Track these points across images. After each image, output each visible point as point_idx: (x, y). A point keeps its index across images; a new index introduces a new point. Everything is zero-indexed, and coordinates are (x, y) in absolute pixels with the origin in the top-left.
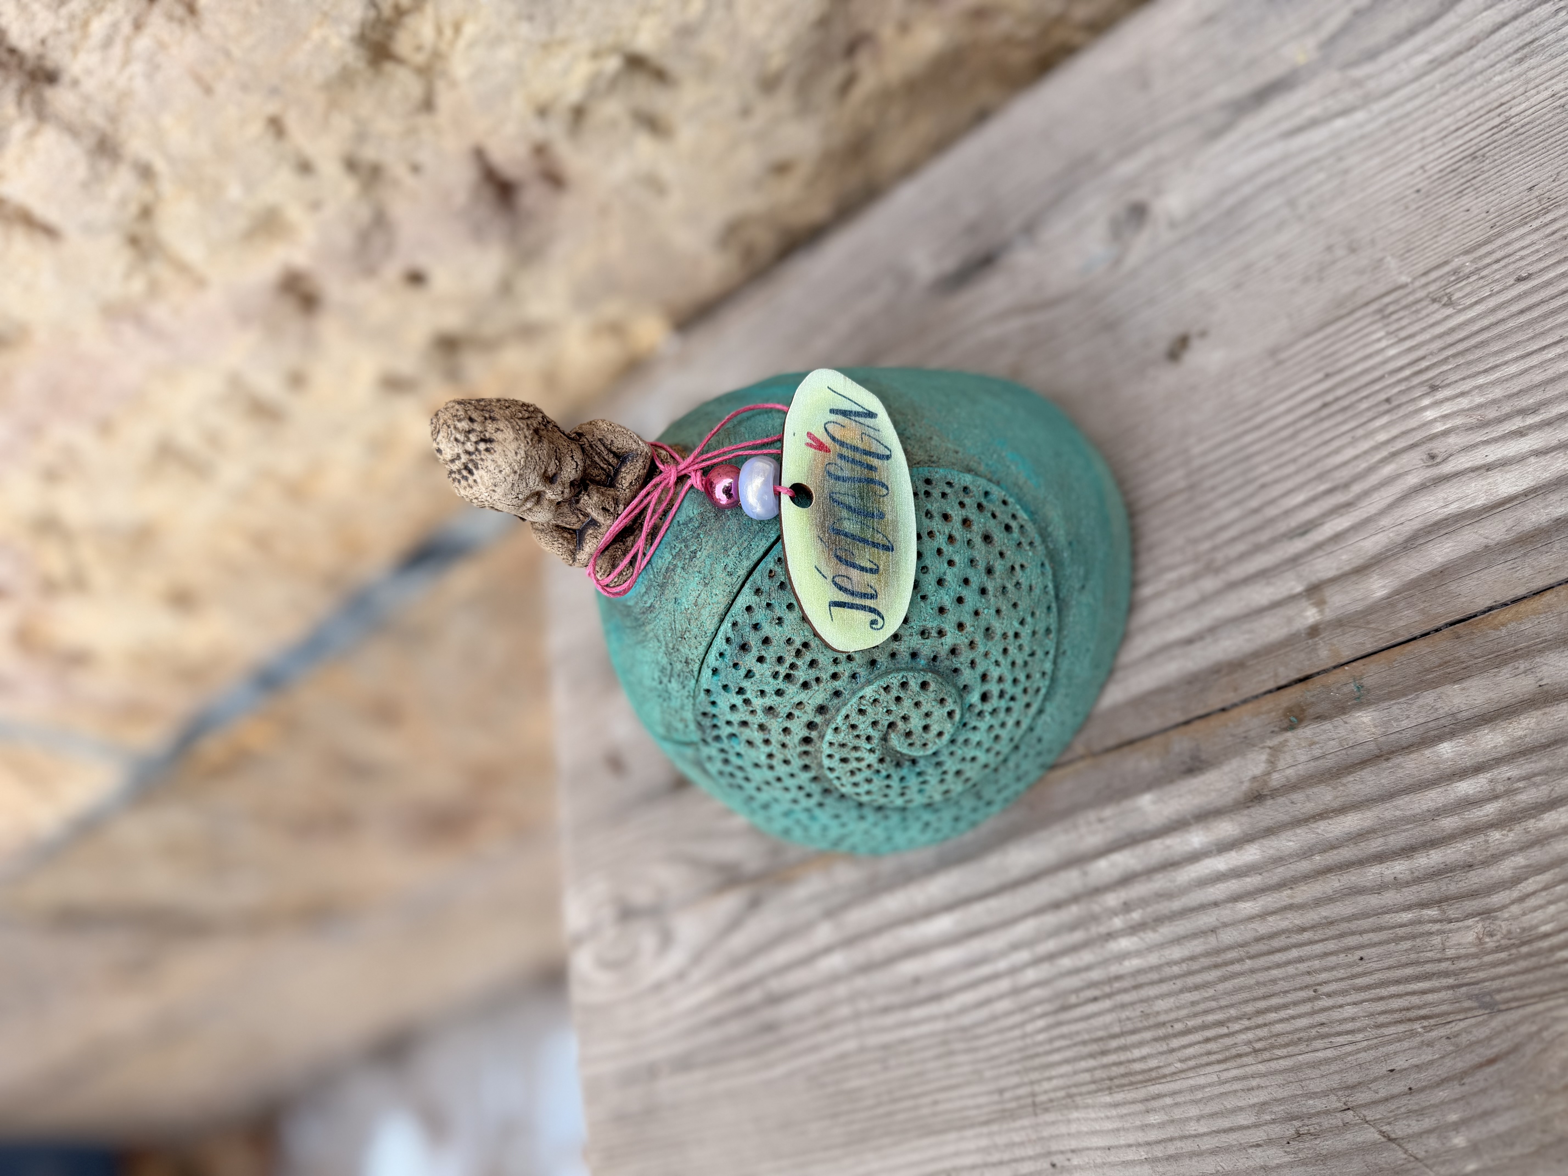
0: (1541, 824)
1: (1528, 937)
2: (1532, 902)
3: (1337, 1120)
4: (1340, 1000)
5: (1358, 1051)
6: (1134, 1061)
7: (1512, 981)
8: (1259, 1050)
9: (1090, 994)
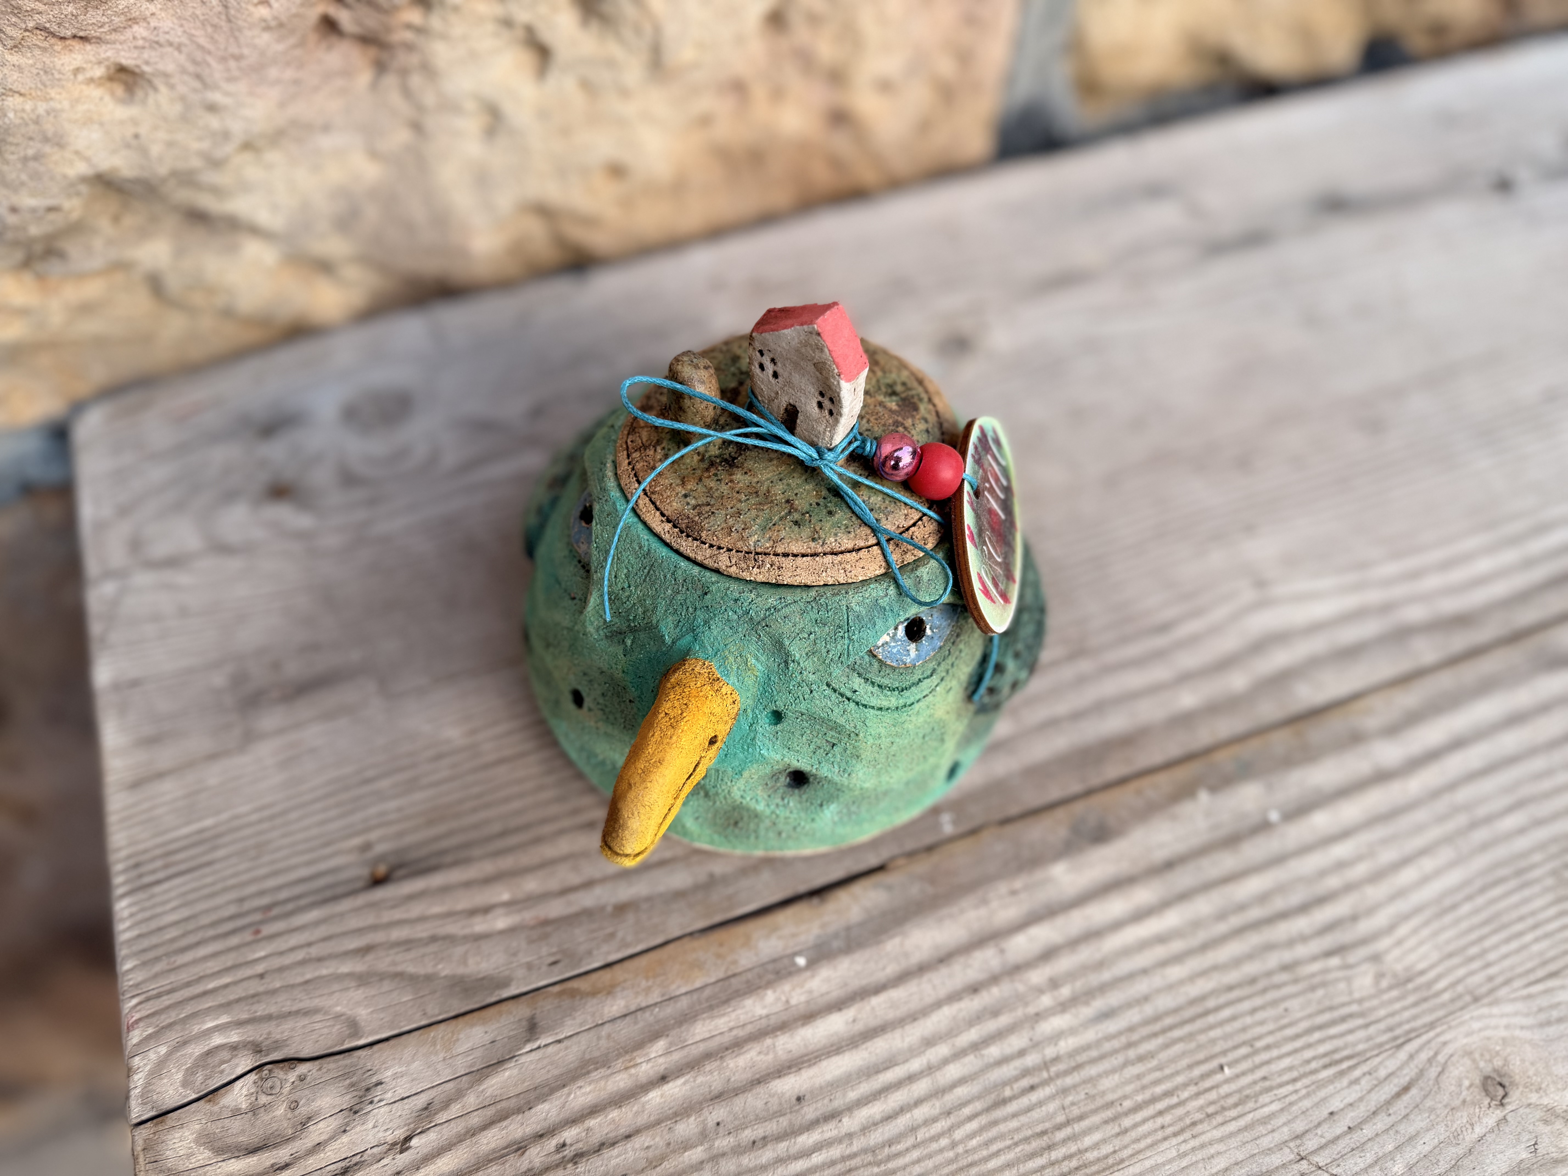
0: (1398, 880)
1: (1410, 975)
4: (1275, 1053)
5: (1300, 1100)
6: (1086, 1150)
8: (1212, 1115)
9: (1025, 1083)
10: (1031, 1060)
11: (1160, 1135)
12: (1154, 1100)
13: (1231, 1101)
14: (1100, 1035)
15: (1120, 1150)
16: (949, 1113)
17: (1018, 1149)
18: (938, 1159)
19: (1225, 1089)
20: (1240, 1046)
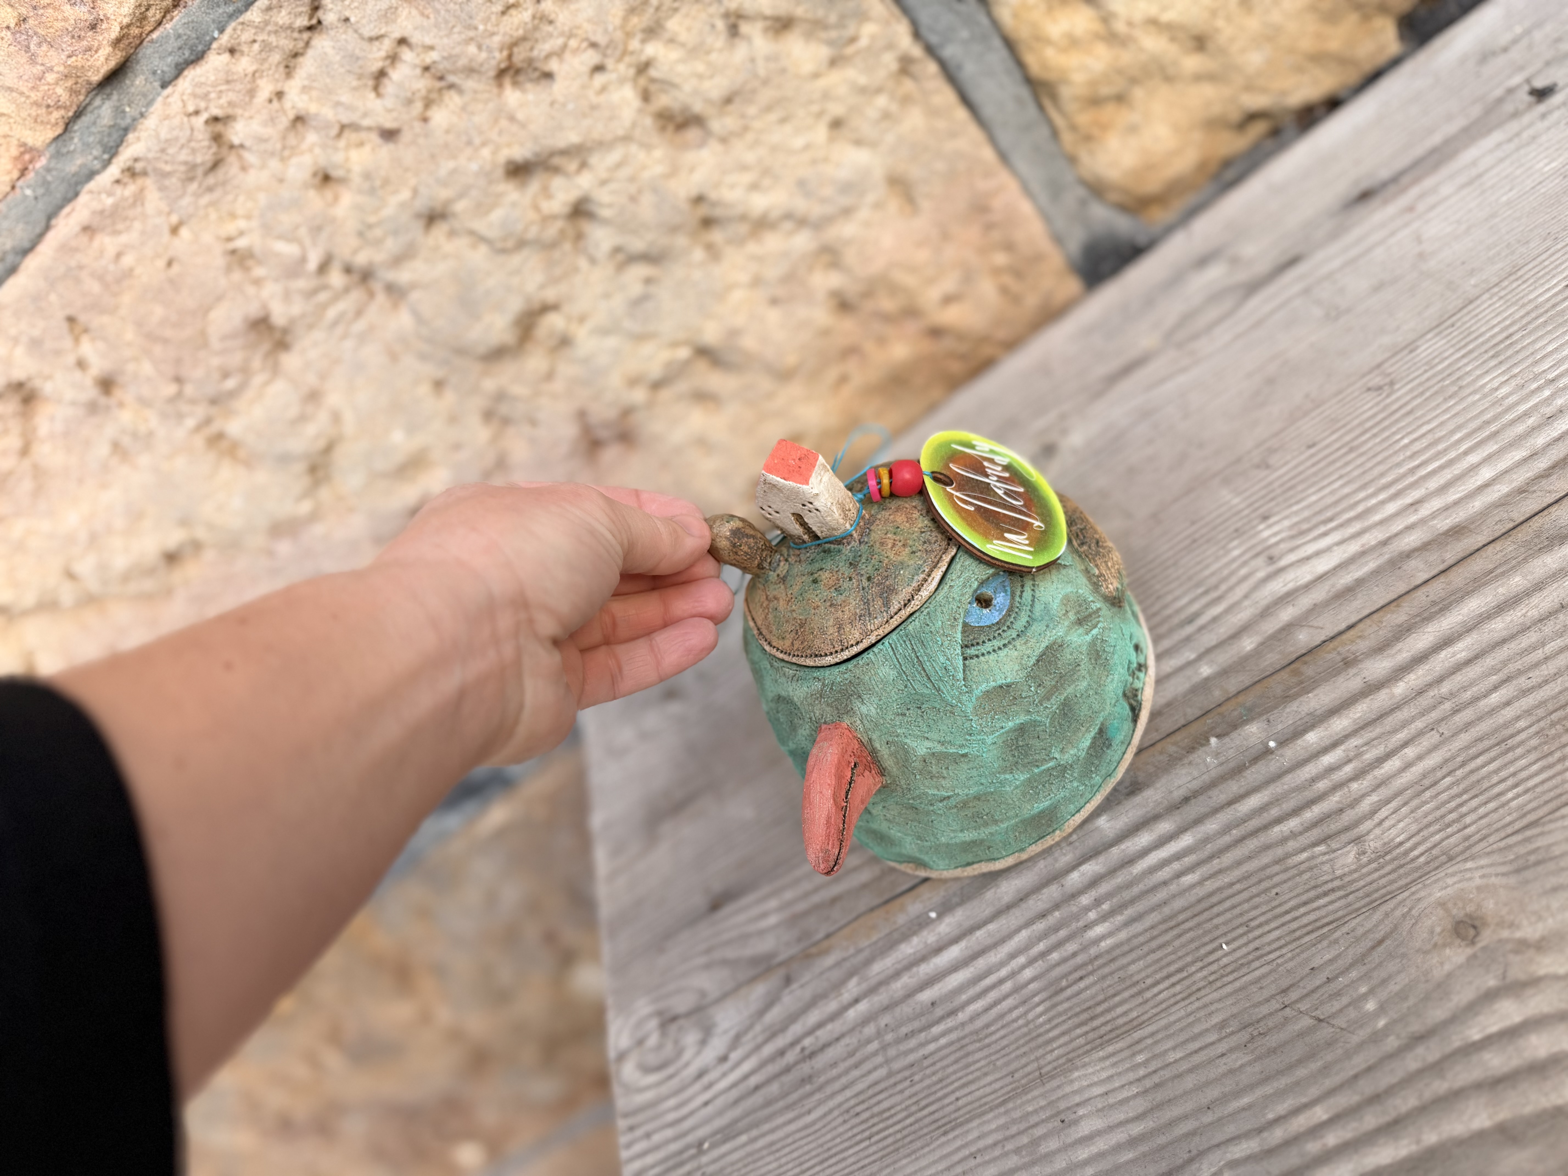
0: (1383, 771)
1: (1388, 849)
2: (1387, 824)
3: (1279, 1018)
4: (1267, 928)
5: (1286, 962)
6: (1118, 1017)
7: (1383, 881)
8: (1214, 981)
9: (1077, 975)
10: (1080, 959)
11: (1172, 1001)
12: (1168, 977)
13: (1229, 969)
14: (1130, 935)
15: (1142, 1015)
16: (1025, 1002)
17: (1070, 1022)
18: (1018, 1033)
19: (1225, 961)
20: (1238, 927)
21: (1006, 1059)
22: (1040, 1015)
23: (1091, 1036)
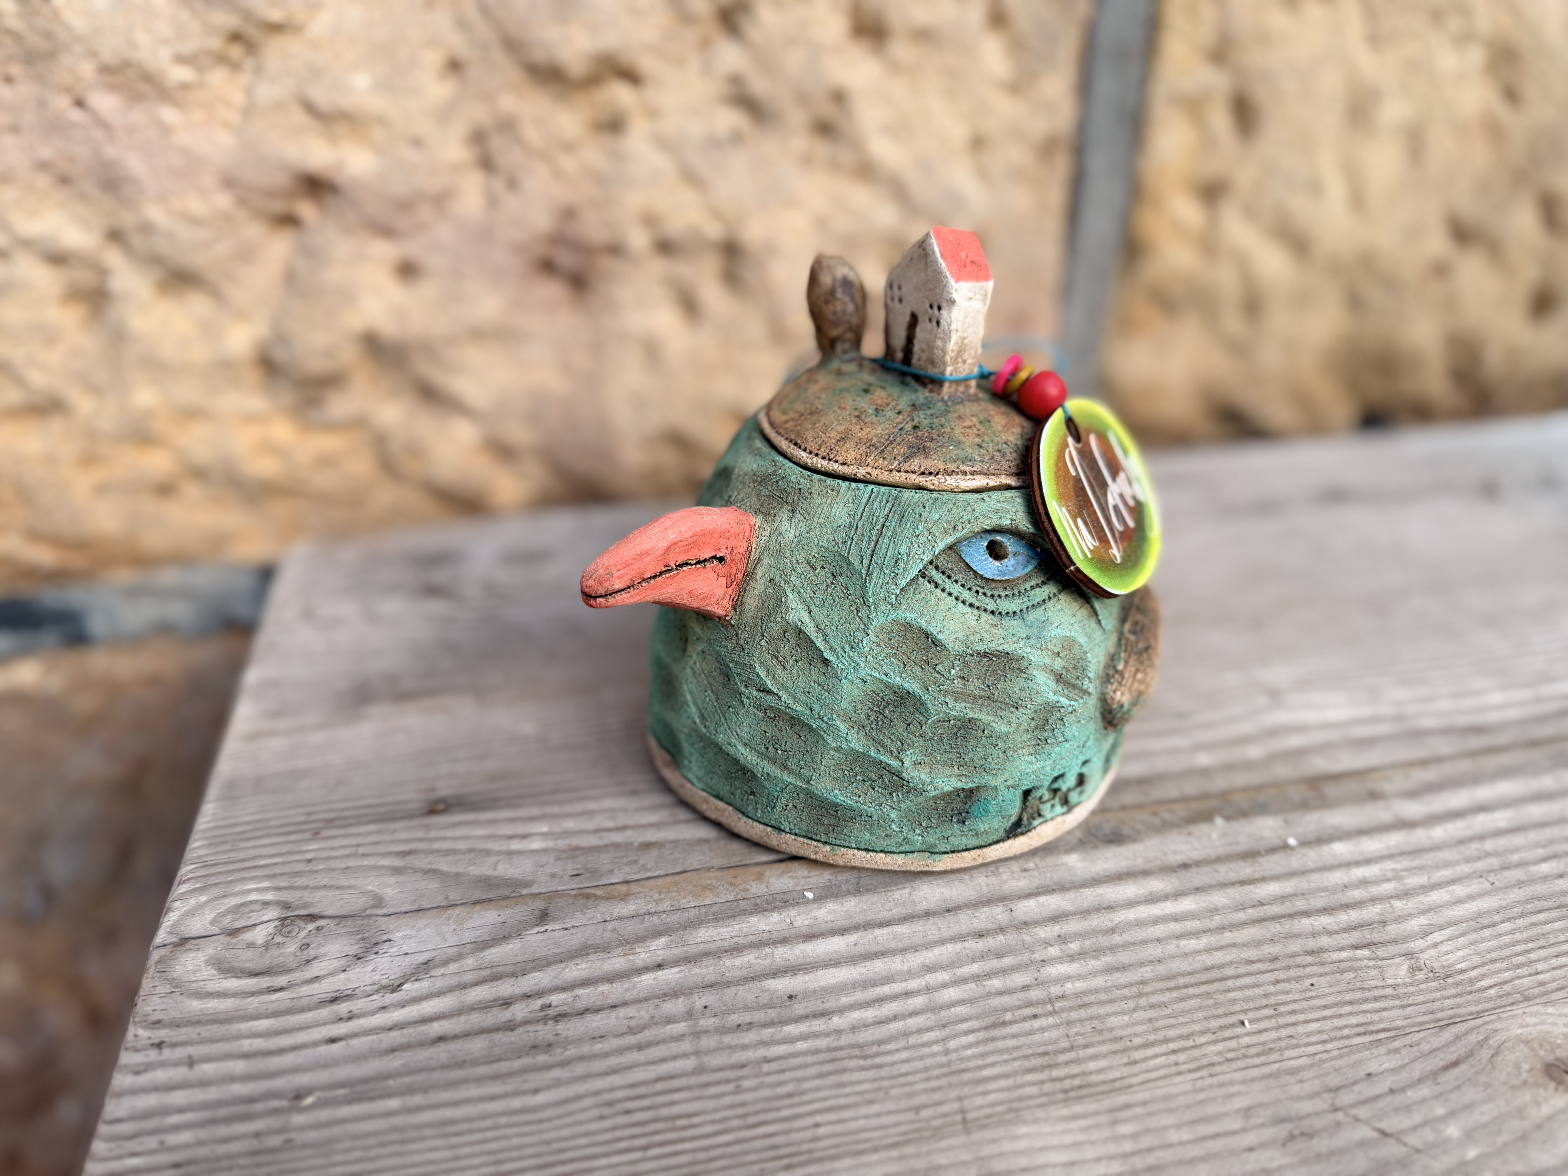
1: (1448, 972)
2: (1443, 948)
3: (1327, 1120)
5: (1332, 1059)
6: (1092, 1073)
7: (1447, 1003)
8: (1232, 1060)
9: (1028, 1011)
10: (1034, 994)
11: (1173, 1070)
12: (1166, 1041)
13: (1253, 1051)
14: (1109, 984)
15: (1128, 1077)
16: (944, 1026)
17: (1017, 1063)
18: (932, 1061)
19: (1246, 1040)
20: (1262, 1008)
21: (907, 1089)
22: (969, 1046)
23: (1048, 1087)
